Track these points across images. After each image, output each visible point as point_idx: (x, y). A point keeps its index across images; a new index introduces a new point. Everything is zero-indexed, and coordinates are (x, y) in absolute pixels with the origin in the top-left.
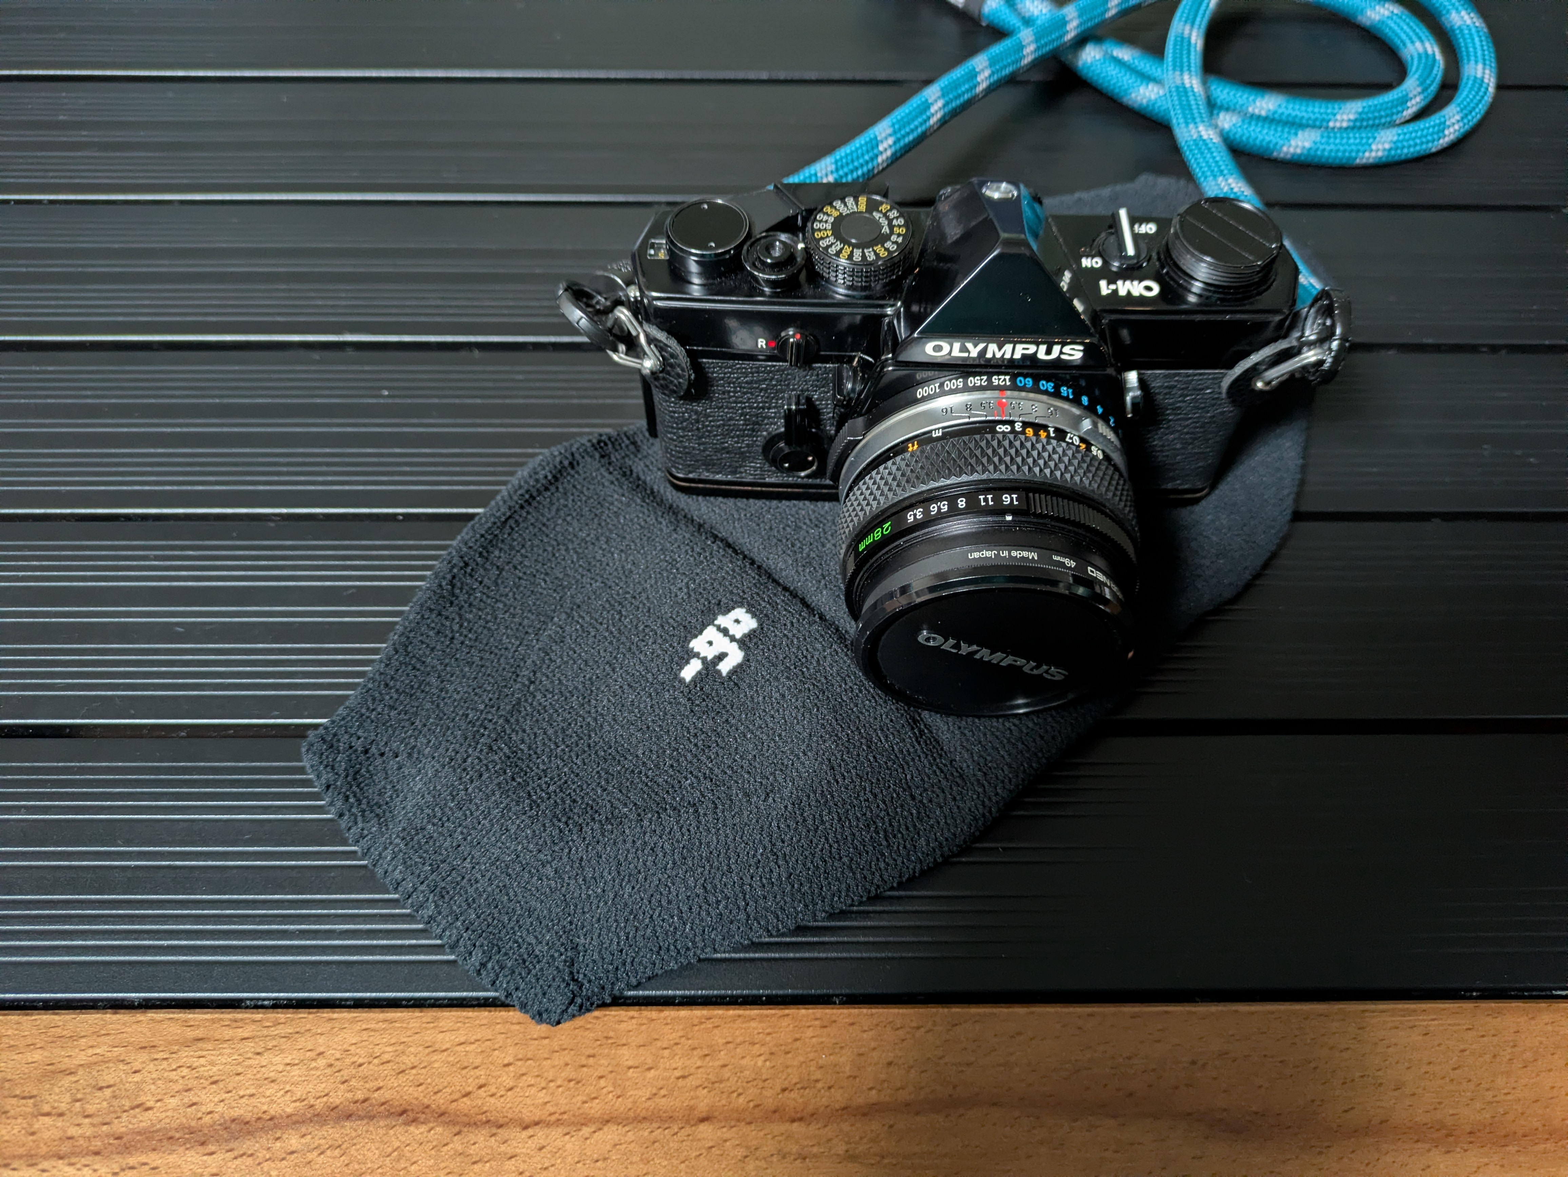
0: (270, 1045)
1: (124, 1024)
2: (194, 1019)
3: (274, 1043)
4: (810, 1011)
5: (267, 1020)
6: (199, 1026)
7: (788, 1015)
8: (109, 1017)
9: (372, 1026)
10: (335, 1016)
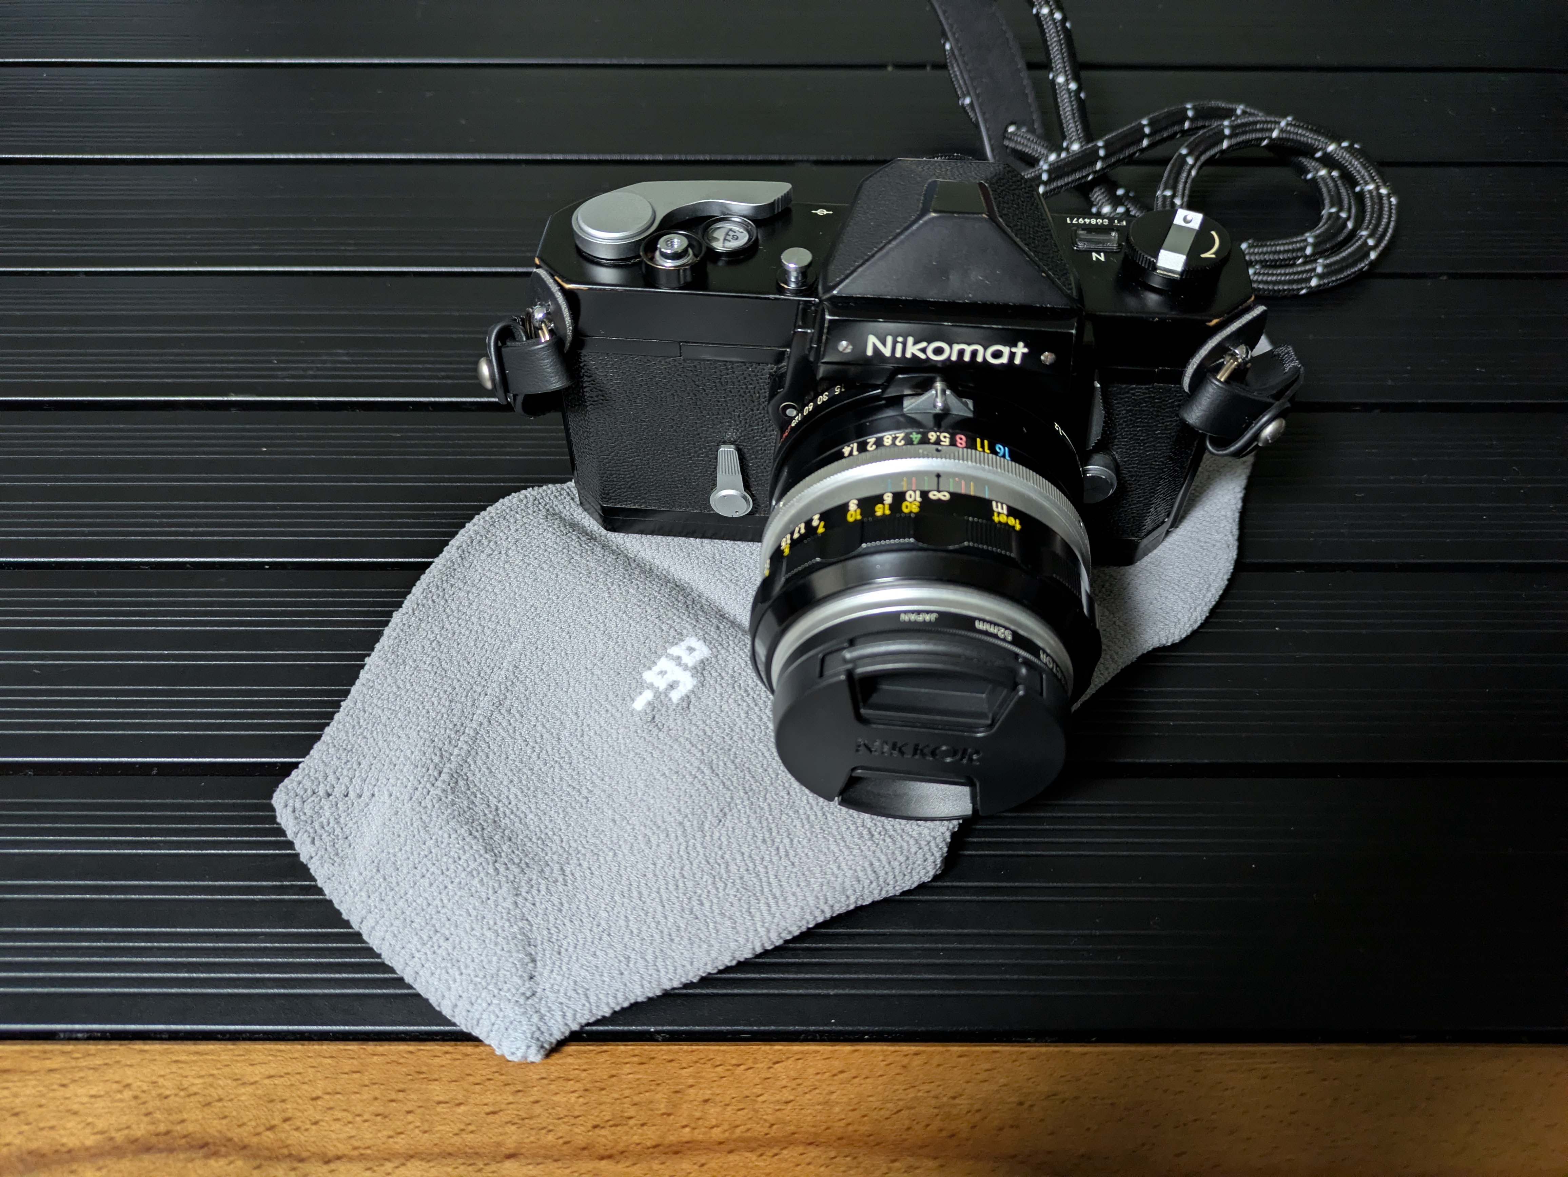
0: (78, 1075)
3: (82, 1074)
5: (77, 1051)
6: (7, 1057)
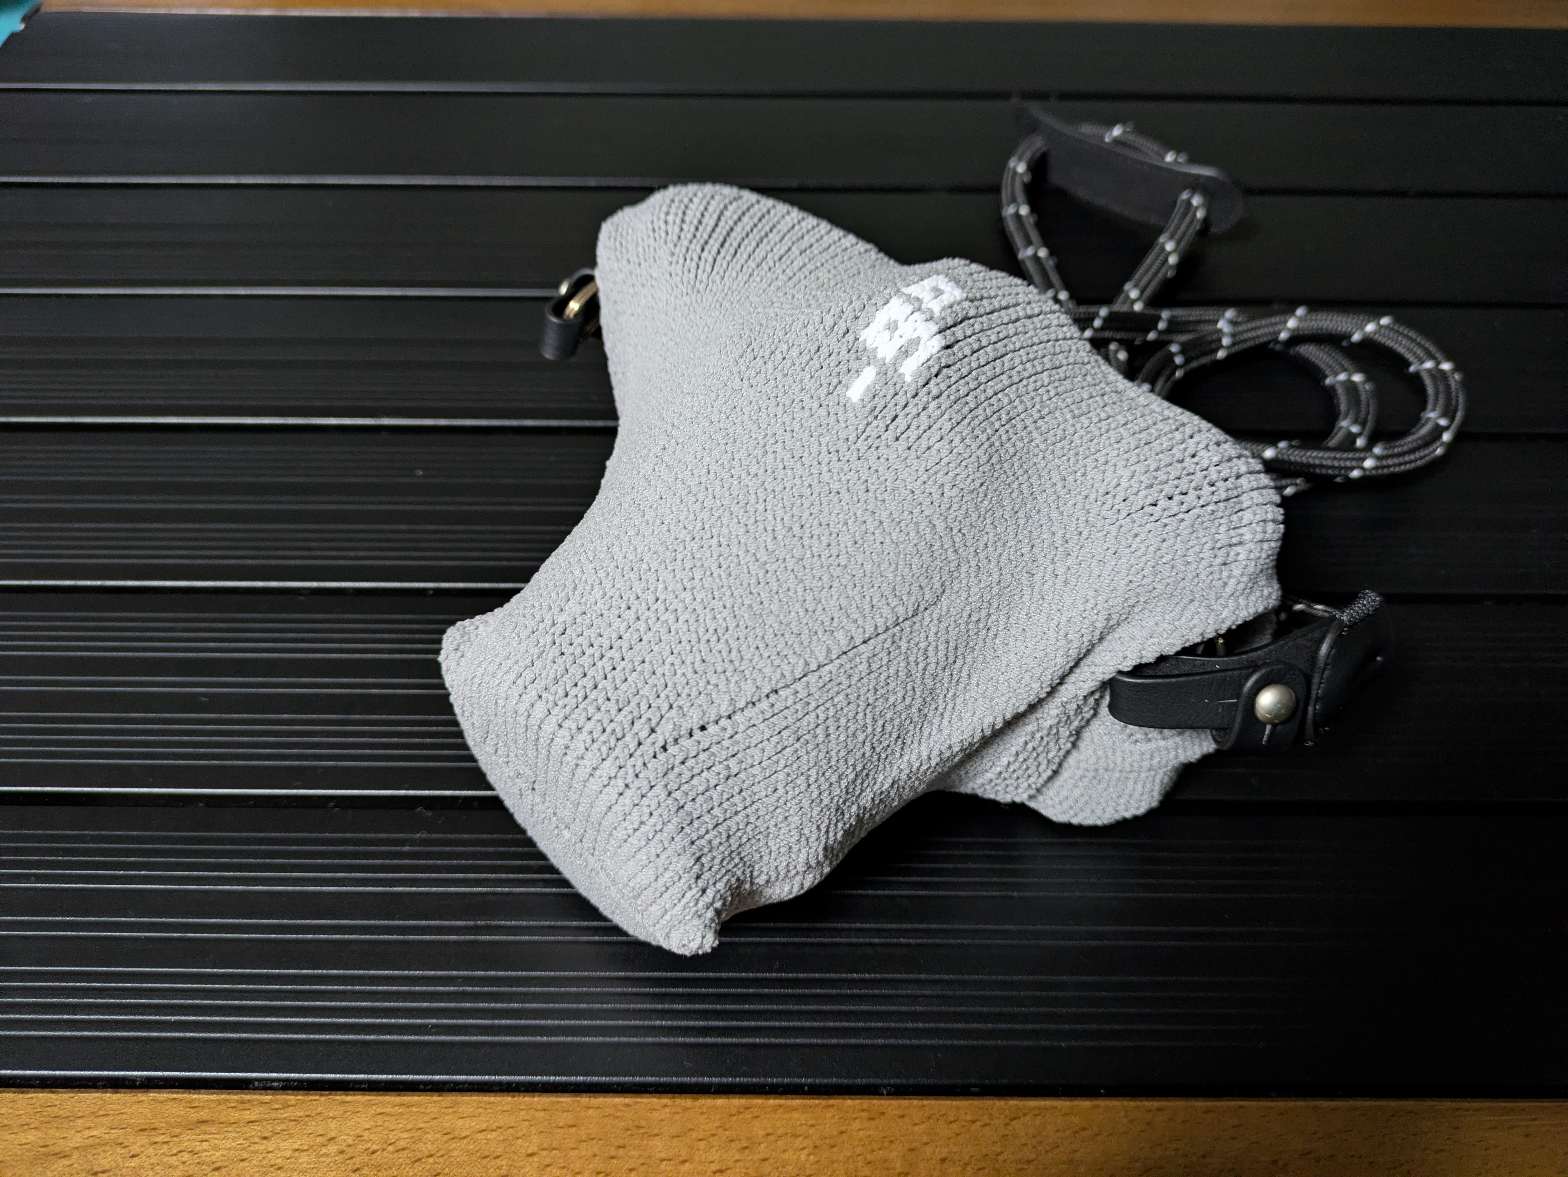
1: (124, 1104)
2: (199, 1099)
4: (857, 1102)
5: (276, 1102)
6: (203, 1108)
7: (832, 1106)
8: (108, 1096)
9: (388, 1110)
10: (349, 1098)
